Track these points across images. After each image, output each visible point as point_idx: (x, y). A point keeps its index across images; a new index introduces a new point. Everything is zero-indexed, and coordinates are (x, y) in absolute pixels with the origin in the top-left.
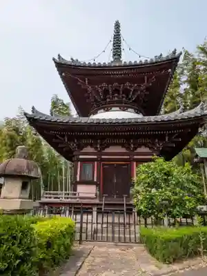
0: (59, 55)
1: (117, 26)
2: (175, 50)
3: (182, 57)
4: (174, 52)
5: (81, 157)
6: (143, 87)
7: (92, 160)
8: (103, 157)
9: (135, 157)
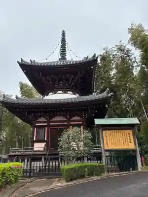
0: (21, 59)
1: (64, 34)
2: (95, 55)
3: (99, 59)
4: (94, 56)
5: (37, 124)
6: (77, 77)
7: (44, 126)
8: (51, 124)
9: (71, 123)
